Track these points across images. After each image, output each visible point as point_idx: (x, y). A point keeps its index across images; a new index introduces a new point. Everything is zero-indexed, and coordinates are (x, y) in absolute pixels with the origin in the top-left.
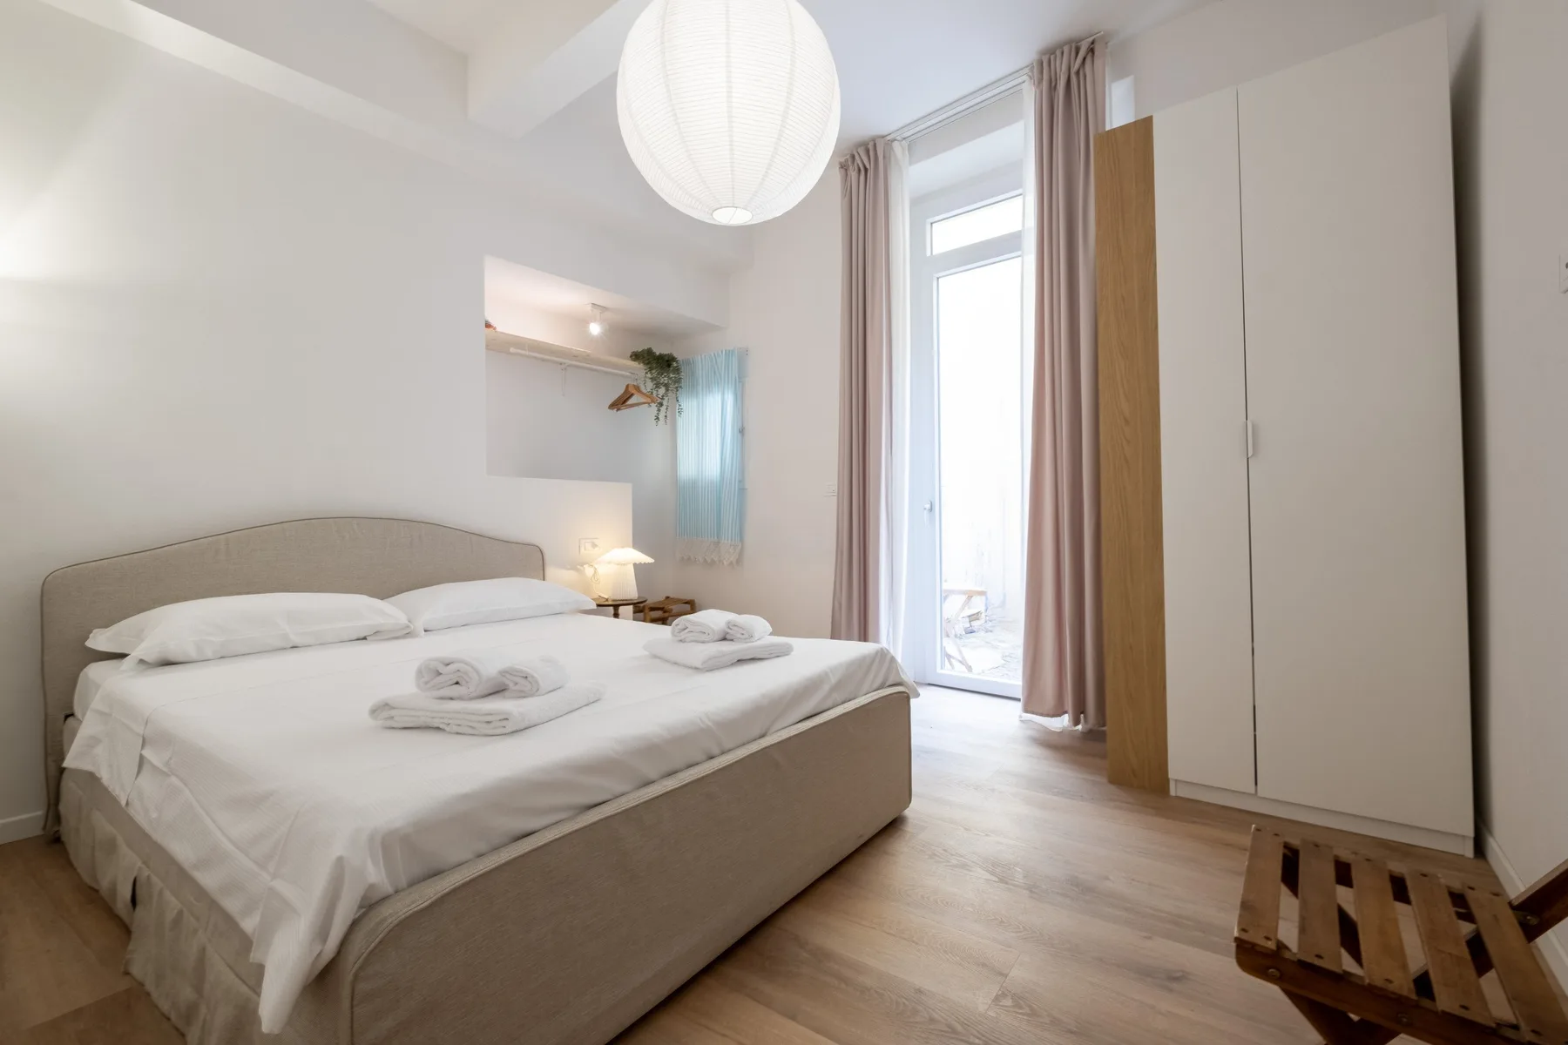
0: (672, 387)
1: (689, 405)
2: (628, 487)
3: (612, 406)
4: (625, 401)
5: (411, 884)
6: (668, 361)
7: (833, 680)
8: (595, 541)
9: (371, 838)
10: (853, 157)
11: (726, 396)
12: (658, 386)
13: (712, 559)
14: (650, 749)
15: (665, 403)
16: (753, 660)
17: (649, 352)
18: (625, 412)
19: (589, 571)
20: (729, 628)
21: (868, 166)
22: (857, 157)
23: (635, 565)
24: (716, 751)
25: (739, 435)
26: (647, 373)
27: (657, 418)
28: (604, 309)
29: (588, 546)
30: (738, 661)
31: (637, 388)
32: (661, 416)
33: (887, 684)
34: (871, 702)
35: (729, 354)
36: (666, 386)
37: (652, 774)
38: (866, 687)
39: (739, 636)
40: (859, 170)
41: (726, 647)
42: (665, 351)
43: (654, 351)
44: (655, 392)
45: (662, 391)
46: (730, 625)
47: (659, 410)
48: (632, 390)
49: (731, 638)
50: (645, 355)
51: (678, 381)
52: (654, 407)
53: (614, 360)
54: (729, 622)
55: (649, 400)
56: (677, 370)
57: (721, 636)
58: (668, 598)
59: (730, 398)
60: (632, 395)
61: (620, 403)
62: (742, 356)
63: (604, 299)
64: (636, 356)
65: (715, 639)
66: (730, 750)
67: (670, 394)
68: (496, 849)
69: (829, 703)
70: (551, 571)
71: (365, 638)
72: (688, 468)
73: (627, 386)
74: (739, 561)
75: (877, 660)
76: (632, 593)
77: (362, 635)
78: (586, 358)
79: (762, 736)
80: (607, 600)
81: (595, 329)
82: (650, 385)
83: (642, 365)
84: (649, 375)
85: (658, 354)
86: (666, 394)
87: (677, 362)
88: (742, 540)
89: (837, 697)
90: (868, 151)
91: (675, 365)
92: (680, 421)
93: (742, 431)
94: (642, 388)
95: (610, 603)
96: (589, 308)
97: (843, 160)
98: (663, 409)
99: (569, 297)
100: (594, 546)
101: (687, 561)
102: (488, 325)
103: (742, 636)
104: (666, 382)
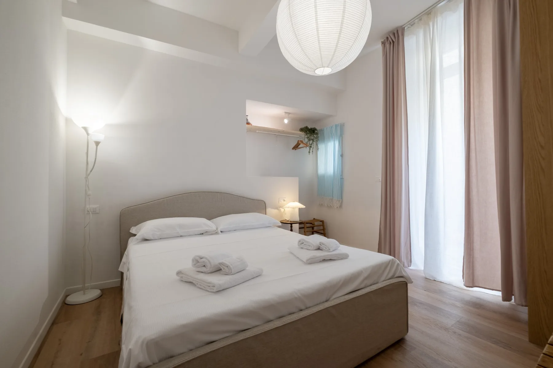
0: (315, 140)
1: (321, 146)
2: (297, 178)
3: (294, 148)
4: (298, 146)
5: (160, 361)
6: (313, 130)
7: (366, 275)
8: (284, 199)
9: (143, 342)
10: (387, 38)
11: (335, 142)
12: (309, 140)
13: (330, 205)
14: (270, 306)
15: (312, 146)
16: (331, 260)
17: (307, 127)
18: (298, 150)
19: (282, 210)
20: (320, 245)
21: (394, 41)
22: (389, 38)
23: (299, 209)
24: (303, 307)
25: (341, 157)
26: (305, 136)
27: (310, 152)
28: (289, 113)
29: (282, 201)
30: (323, 260)
31: (302, 142)
32: (311, 152)
33: (396, 276)
34: (385, 286)
35: (336, 126)
36: (313, 140)
37: (271, 317)
38: (383, 278)
39: (324, 249)
40: (390, 43)
41: (319, 254)
42: (313, 127)
43: (308, 127)
44: (308, 142)
45: (311, 142)
46: (321, 244)
47: (310, 149)
48: (300, 142)
49: (322, 249)
50: (305, 129)
51: (317, 138)
52: (308, 148)
53: (293, 132)
54: (320, 243)
55: (305, 146)
56: (317, 134)
57: (318, 248)
58: (314, 219)
59: (337, 143)
60: (300, 144)
61: (296, 147)
62: (342, 127)
63: (289, 110)
64: (301, 130)
65: (315, 249)
66: (310, 307)
67: (314, 143)
68: (198, 348)
69: (362, 286)
70: (269, 210)
71: (203, 234)
72: (321, 171)
73: (298, 141)
74: (341, 206)
75: (390, 265)
76: (297, 219)
77: (202, 233)
78: (283, 132)
79: (327, 301)
80: (288, 221)
81: (286, 121)
82: (306, 140)
83: (303, 133)
84: (306, 136)
85: (310, 128)
86: (313, 143)
87: (317, 130)
88: (342, 198)
89: (368, 282)
90: (394, 34)
91: (316, 131)
92: (319, 152)
93: (342, 156)
94: (304, 142)
95: (289, 222)
96: (284, 114)
97: (383, 40)
98: (311, 149)
99: (276, 111)
100: (284, 201)
101: (321, 205)
102: (248, 123)
103: (326, 249)
104: (313, 138)
